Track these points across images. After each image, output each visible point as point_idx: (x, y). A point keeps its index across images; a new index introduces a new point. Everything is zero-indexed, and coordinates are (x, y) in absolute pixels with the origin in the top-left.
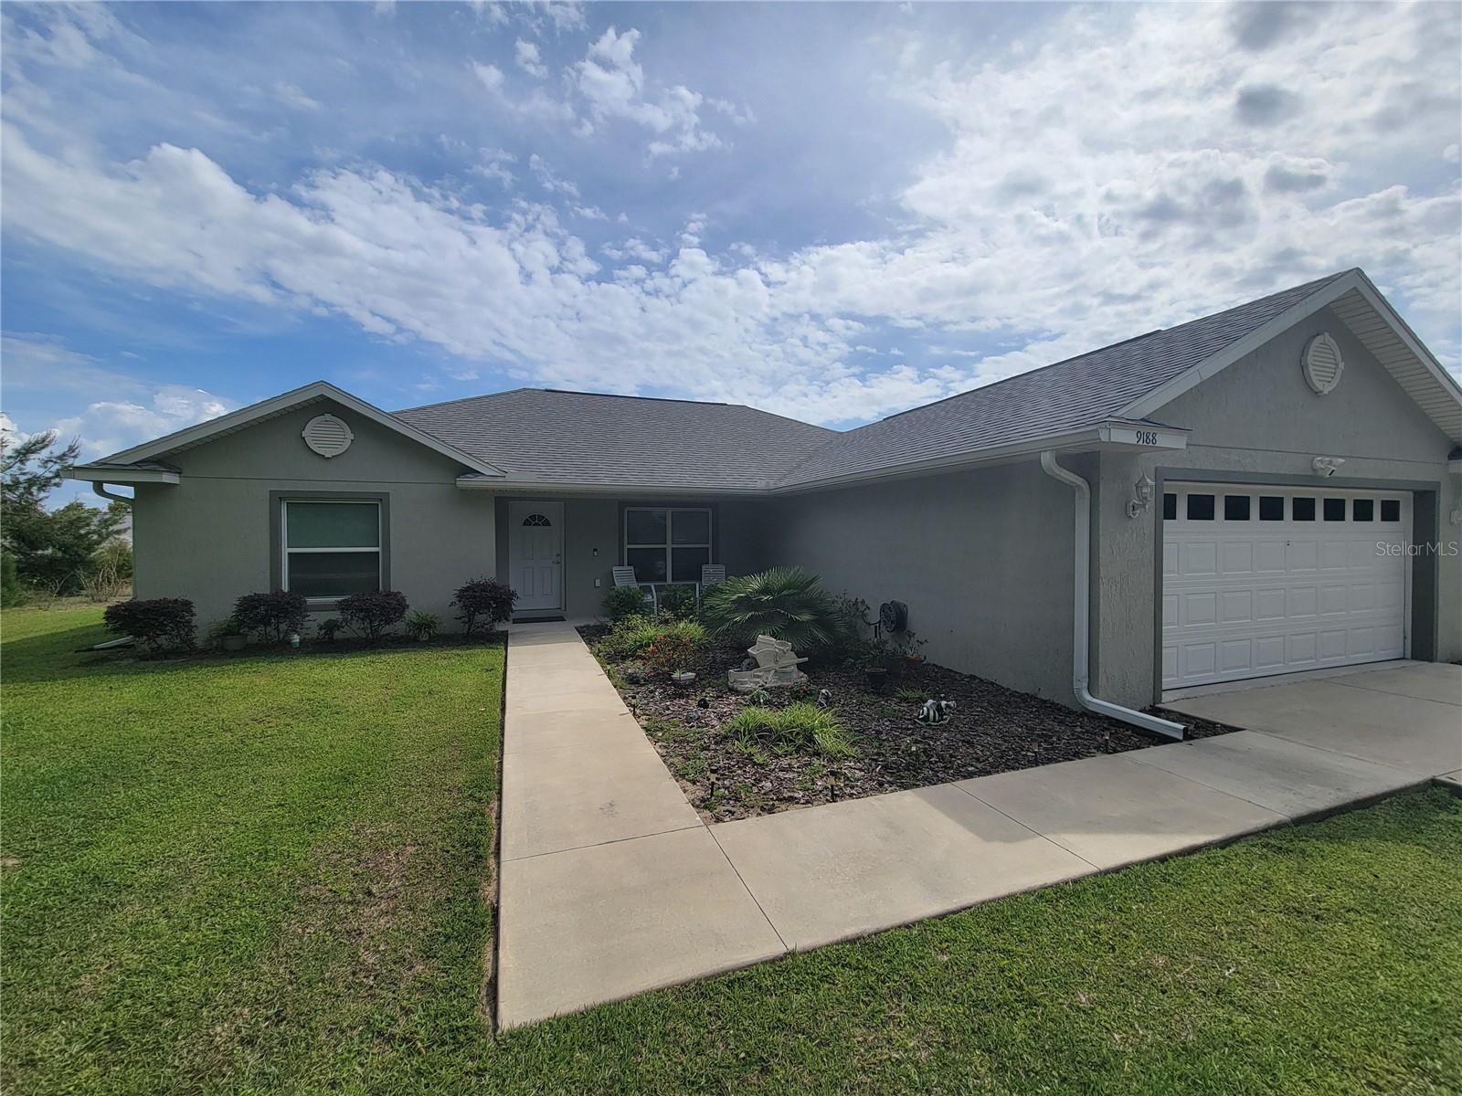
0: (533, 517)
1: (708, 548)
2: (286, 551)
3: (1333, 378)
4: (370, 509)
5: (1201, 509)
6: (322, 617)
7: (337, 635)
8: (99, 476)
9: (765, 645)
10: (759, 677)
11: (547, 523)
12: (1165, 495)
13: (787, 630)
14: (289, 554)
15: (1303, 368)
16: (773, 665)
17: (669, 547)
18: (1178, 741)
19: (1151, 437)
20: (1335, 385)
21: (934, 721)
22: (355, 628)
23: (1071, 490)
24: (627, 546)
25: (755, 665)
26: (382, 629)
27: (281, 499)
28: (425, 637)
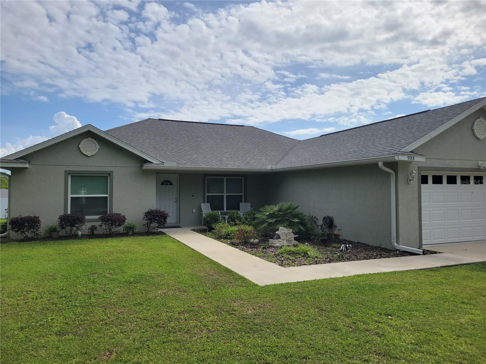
0: (165, 181)
1: (242, 195)
2: (70, 196)
3: (484, 133)
5: (437, 180)
6: (91, 225)
9: (282, 231)
10: (281, 242)
11: (171, 184)
12: (421, 175)
13: (290, 225)
14: (71, 198)
15: (473, 130)
16: (285, 237)
17: (225, 194)
19: (412, 158)
20: (485, 136)
21: (344, 251)
23: (389, 174)
24: (207, 194)
25: (279, 237)
26: (115, 229)
27: (68, 174)
28: (131, 233)
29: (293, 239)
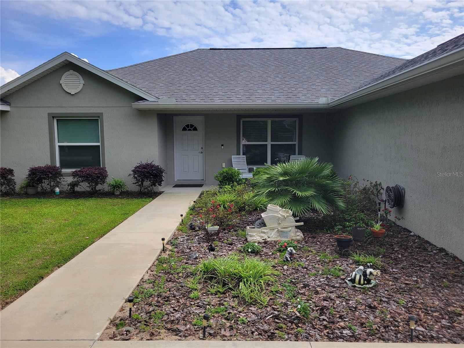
0: (188, 126)
1: (295, 145)
2: (57, 144)
4: (93, 122)
6: (70, 180)
7: (77, 189)
9: (274, 212)
10: (264, 233)
11: (195, 129)
13: (291, 202)
14: (59, 146)
16: (276, 225)
17: (269, 143)
21: (359, 283)
22: (84, 186)
24: (242, 143)
25: (263, 224)
26: (99, 187)
27: (53, 117)
28: (117, 193)
29: (294, 229)
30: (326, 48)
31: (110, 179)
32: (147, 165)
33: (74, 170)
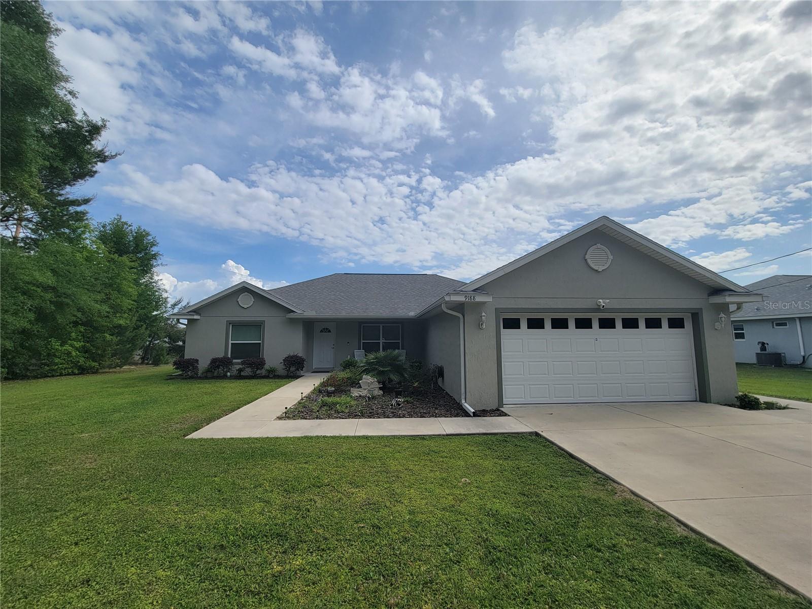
0: (324, 329)
1: (399, 342)
2: (231, 342)
3: (605, 263)
4: (257, 327)
5: (536, 324)
6: (238, 367)
7: (242, 374)
8: (178, 317)
9: (366, 380)
10: (360, 391)
11: (330, 331)
14: (232, 343)
15: (585, 261)
16: (367, 387)
17: (381, 341)
18: (471, 416)
19: (472, 298)
20: (607, 266)
24: (362, 341)
25: (360, 387)
27: (230, 323)
28: (271, 376)
29: (377, 389)
30: (426, 274)
31: (267, 367)
32: (294, 356)
33: (242, 360)
